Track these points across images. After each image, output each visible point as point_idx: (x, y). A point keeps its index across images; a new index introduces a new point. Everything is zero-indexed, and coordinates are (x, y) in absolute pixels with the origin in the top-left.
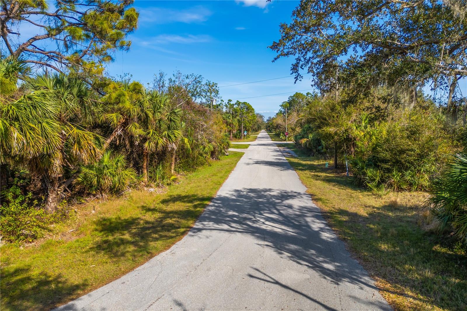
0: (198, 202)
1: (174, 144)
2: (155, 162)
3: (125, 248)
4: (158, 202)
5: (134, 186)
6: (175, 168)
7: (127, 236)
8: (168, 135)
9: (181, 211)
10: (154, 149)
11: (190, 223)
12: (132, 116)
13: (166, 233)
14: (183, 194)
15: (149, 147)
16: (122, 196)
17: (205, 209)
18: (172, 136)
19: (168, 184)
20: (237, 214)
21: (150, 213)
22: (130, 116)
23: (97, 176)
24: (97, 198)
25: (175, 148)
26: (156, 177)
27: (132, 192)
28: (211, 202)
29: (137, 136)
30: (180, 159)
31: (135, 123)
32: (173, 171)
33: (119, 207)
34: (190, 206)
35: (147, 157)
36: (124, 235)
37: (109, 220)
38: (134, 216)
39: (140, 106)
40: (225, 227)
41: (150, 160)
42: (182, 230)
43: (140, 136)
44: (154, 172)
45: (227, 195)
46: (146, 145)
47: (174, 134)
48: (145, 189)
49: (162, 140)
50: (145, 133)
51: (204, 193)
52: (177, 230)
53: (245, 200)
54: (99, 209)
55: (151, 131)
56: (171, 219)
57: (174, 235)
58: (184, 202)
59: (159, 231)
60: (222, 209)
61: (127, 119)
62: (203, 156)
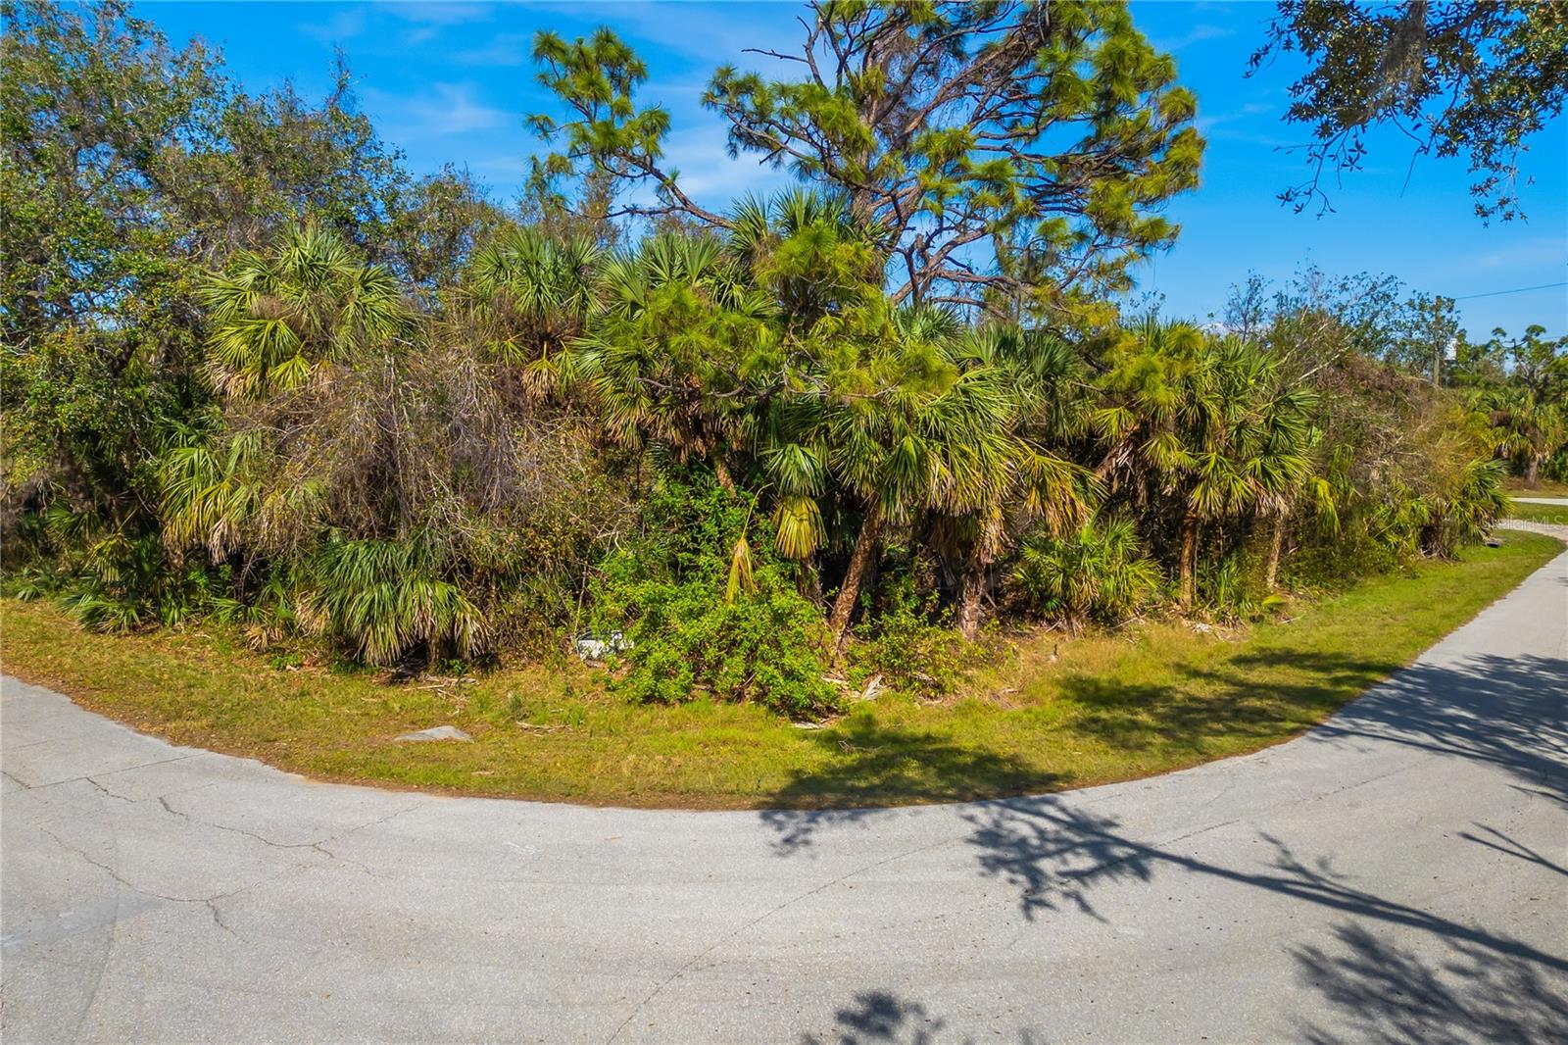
0: (1349, 673)
1: (1279, 498)
2: (1218, 547)
3: (1143, 737)
4: (1224, 659)
5: (1153, 612)
6: (1279, 572)
7: (1144, 717)
8: (1264, 469)
9: (1290, 687)
10: (1217, 510)
11: (1316, 715)
12: (1160, 416)
13: (1246, 726)
14: (1302, 649)
15: (1205, 502)
16: (1119, 634)
17: (1367, 692)
18: (1277, 474)
19: (1253, 620)
20: (1471, 716)
21: (1201, 681)
22: (1154, 417)
23: (1064, 571)
24: (1057, 628)
25: (1284, 508)
26: (1218, 595)
27: (1147, 626)
28: (1392, 677)
29: (1172, 469)
30: (1299, 545)
31: (1168, 436)
32: (1271, 581)
33: (1118, 657)
34: (1319, 680)
35: (1193, 533)
36: (1136, 714)
37: (1094, 682)
38: (1158, 683)
39: (1187, 387)
40: (1425, 738)
41: (1202, 540)
42: (1290, 725)
43: (1179, 469)
44: (1214, 576)
45: (1454, 668)
46: (1196, 495)
47: (1283, 467)
48: (1185, 623)
49: (1242, 482)
50: (1194, 462)
51: (1371, 653)
52: (1274, 723)
53: (1515, 686)
54: (1067, 654)
55: (1213, 456)
56: (1261, 699)
57: (1268, 731)
58: (1304, 668)
59: (1227, 720)
60: (1423, 699)
61: (1144, 424)
62: (1387, 543)
